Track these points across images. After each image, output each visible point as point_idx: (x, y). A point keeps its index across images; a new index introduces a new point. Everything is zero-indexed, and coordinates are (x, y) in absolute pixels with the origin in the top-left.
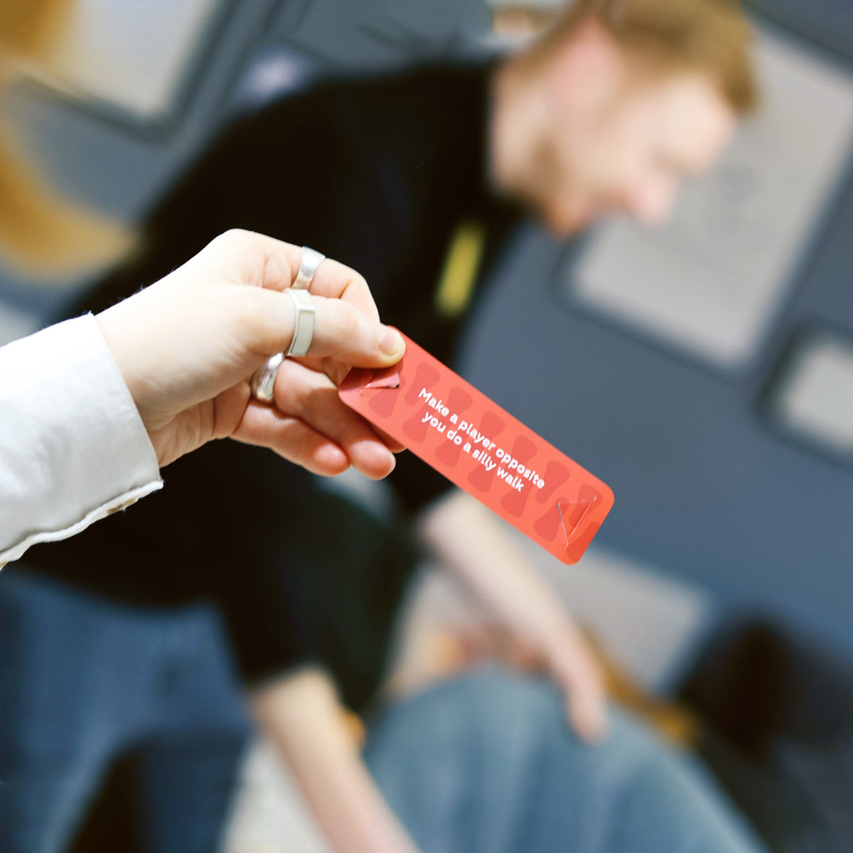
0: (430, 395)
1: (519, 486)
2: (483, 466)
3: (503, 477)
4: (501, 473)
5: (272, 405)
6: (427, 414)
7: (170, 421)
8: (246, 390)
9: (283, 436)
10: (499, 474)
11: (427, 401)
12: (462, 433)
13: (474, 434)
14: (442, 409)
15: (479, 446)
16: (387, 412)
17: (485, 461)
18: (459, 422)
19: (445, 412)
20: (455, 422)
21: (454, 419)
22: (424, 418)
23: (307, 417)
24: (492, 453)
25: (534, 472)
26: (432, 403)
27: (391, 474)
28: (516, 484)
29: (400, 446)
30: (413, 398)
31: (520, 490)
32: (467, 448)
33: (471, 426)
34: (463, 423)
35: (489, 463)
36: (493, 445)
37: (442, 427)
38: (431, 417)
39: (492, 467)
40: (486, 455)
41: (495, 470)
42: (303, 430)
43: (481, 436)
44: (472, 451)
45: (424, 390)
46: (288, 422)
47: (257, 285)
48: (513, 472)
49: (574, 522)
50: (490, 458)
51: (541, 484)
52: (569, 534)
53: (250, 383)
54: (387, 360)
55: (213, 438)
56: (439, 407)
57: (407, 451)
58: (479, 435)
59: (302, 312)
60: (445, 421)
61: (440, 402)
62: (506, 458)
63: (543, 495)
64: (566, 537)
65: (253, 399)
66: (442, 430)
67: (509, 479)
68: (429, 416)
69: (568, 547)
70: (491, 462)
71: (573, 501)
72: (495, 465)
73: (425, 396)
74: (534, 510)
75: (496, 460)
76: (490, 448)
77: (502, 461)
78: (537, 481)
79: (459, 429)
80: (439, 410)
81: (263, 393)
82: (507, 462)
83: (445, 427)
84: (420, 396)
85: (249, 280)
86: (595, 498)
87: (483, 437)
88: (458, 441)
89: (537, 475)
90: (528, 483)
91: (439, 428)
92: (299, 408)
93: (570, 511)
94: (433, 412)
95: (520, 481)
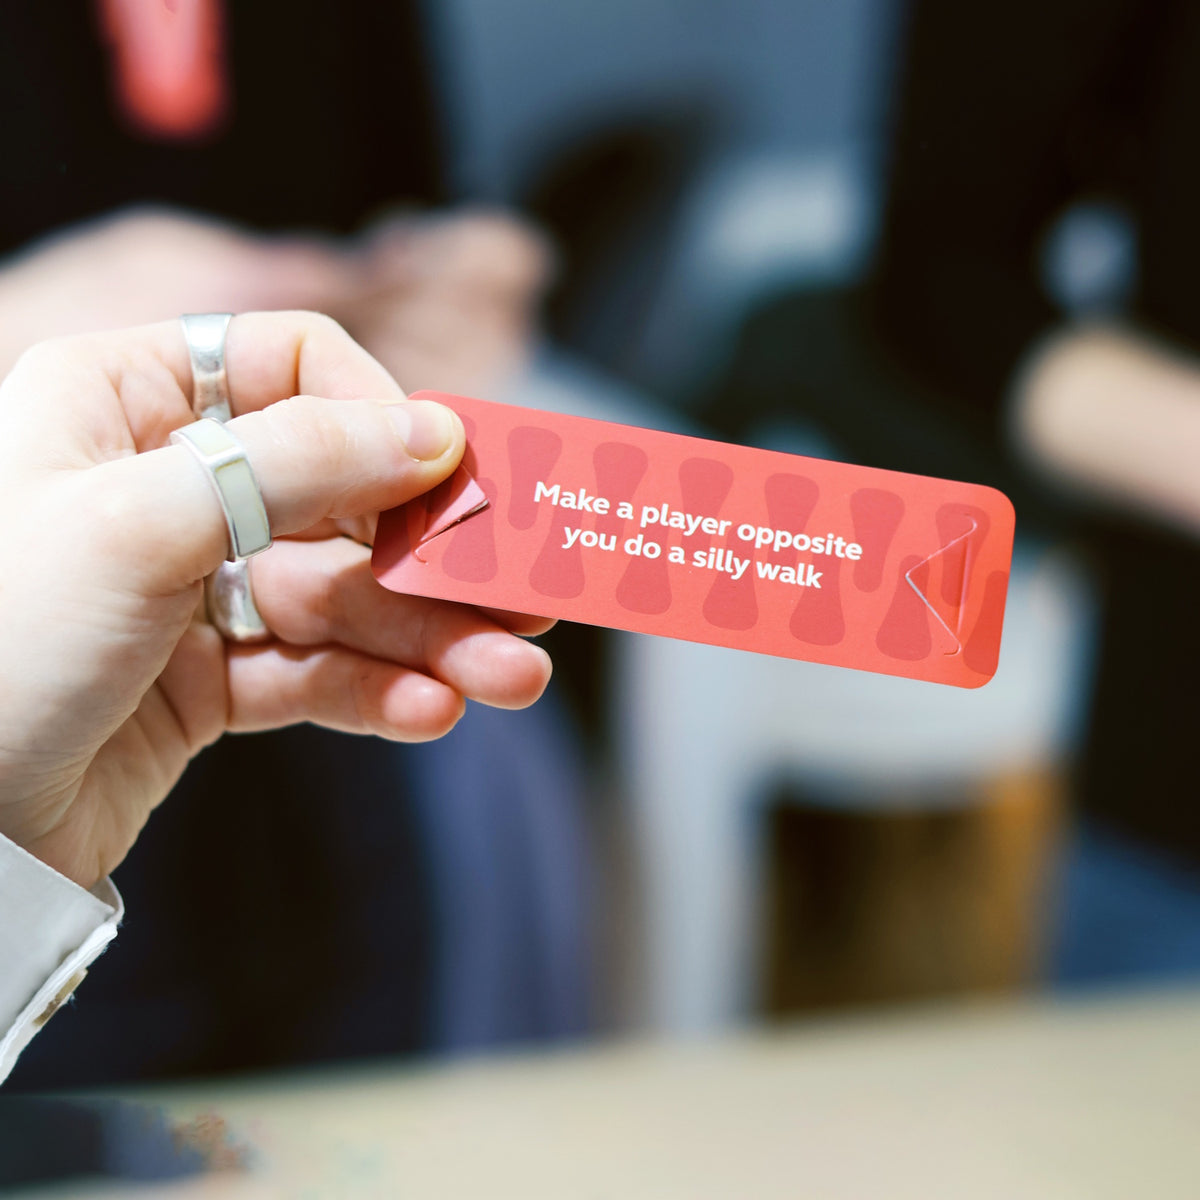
0: (556, 489)
1: (813, 579)
2: (725, 575)
3: (772, 577)
4: (765, 571)
5: (270, 641)
6: (568, 530)
7: (74, 796)
8: (208, 636)
9: (316, 691)
10: (762, 574)
11: (555, 502)
12: (655, 533)
13: (678, 520)
14: (591, 504)
15: (701, 541)
16: (486, 567)
17: (723, 565)
18: (637, 513)
19: (601, 506)
20: (629, 516)
21: (626, 511)
22: (566, 542)
23: (344, 637)
24: (731, 542)
25: (831, 536)
26: (569, 502)
27: (550, 682)
28: (805, 579)
29: (544, 620)
30: (525, 511)
31: (817, 585)
32: (677, 556)
33: (665, 507)
34: (646, 510)
35: (733, 566)
36: (724, 524)
37: (607, 542)
38: (578, 532)
39: (741, 570)
40: (721, 552)
41: (751, 572)
42: (347, 667)
43: (694, 519)
44: (689, 557)
45: (540, 486)
46: (315, 661)
47: (120, 447)
48: (789, 557)
49: (953, 596)
50: (730, 553)
51: (854, 552)
52: (953, 625)
53: (210, 620)
54: (437, 468)
55: (194, 750)
56: (584, 503)
57: (562, 625)
58: (689, 517)
59: (219, 469)
60: (609, 524)
61: (583, 492)
62: (760, 536)
63: (867, 572)
64: (951, 634)
65: (231, 646)
66: (612, 547)
67: (790, 576)
68: (572, 532)
69: (965, 652)
70: (737, 561)
71: (934, 554)
72: (747, 562)
73: (547, 494)
74: (864, 611)
75: (745, 550)
76: (722, 533)
77: (758, 545)
78: (843, 550)
79: (643, 525)
80: (589, 509)
81: (243, 627)
82: (768, 541)
83: (614, 539)
84: (537, 499)
85: (97, 444)
86: (975, 525)
87: (699, 518)
88: (652, 551)
89: (840, 539)
90: (827, 564)
91: (603, 546)
92: (321, 627)
93: (936, 576)
94: (576, 519)
95: (811, 568)
